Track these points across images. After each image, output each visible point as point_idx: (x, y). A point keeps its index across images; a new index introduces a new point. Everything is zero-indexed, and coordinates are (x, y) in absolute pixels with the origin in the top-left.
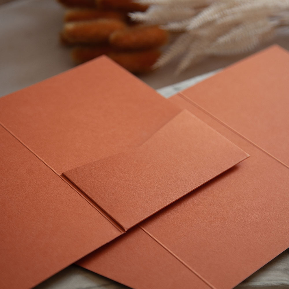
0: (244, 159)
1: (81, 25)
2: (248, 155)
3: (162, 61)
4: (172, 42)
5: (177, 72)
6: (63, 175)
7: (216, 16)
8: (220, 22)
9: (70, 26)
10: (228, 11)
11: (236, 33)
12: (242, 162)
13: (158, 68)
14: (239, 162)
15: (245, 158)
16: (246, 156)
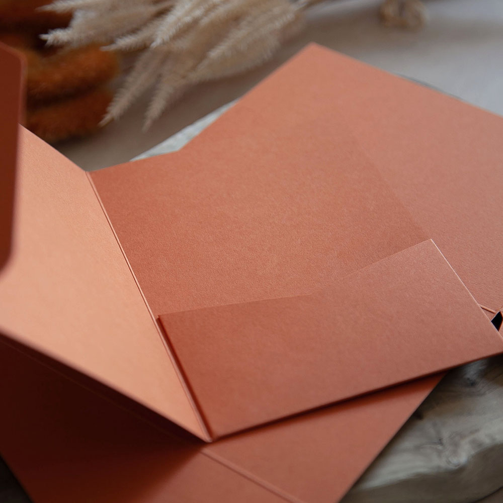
3: (115, 110)
4: (128, 70)
5: (148, 123)
7: (198, 13)
8: (205, 21)
11: (239, 35)
13: (112, 121)
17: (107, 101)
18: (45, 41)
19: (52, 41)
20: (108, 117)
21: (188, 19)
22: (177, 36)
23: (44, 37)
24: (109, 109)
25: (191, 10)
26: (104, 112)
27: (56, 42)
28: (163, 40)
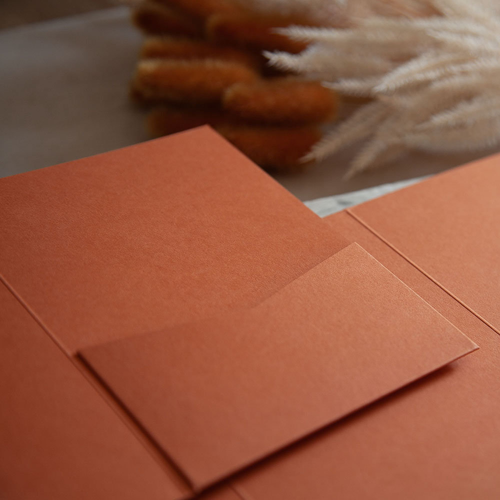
0: (466, 352)
1: (170, 65)
2: (476, 346)
3: (321, 151)
5: (350, 173)
6: (80, 357)
7: (432, 75)
8: (437, 86)
9: (149, 66)
10: (455, 69)
11: (467, 111)
12: (462, 358)
13: (313, 161)
14: (455, 358)
15: (470, 350)
16: (471, 348)
17: (314, 140)
18: (267, 60)
19: (274, 62)
20: (309, 156)
21: (420, 77)
22: (403, 90)
23: (268, 54)
24: (314, 147)
25: (427, 69)
26: (308, 149)
27: (278, 65)
28: (388, 88)
